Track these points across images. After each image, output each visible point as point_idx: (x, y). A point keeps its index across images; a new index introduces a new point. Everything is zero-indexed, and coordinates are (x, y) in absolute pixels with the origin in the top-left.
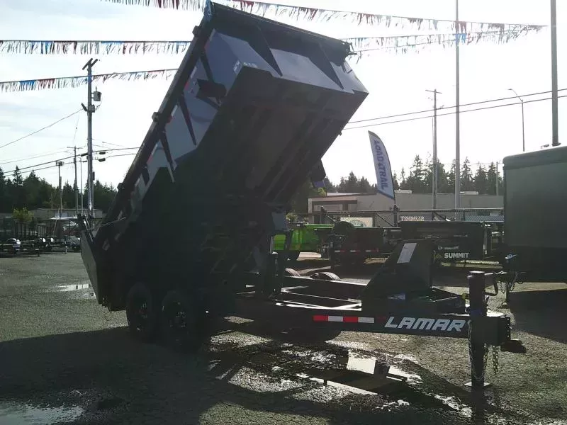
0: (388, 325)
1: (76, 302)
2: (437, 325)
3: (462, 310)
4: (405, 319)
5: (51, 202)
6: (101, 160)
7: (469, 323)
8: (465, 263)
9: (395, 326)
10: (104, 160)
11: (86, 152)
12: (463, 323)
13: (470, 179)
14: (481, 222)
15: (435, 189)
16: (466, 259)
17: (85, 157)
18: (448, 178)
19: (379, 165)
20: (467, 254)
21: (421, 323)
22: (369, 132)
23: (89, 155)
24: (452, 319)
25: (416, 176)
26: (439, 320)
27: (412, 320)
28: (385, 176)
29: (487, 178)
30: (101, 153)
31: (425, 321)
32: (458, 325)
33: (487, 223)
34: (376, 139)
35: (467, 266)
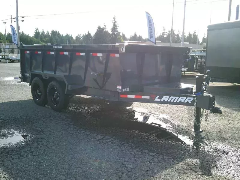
0: (156, 99)
1: (10, 85)
2: (180, 99)
3: (192, 93)
4: (164, 97)
5: (2, 40)
6: (22, 21)
7: (195, 99)
8: (184, 73)
9: (159, 100)
10: (24, 21)
11: (16, 17)
12: (192, 99)
13: (185, 37)
14: (194, 55)
15: (171, 41)
16: (186, 71)
17: (15, 19)
18: (176, 36)
19: (150, 27)
20: (187, 69)
21: (172, 99)
22: (146, 12)
23: (17, 18)
24: (187, 97)
25: (163, 34)
26: (181, 97)
27: (168, 97)
28: (152, 33)
29: (192, 37)
30: (22, 18)
31: (174, 98)
32: (190, 100)
33: (196, 55)
34: (149, 16)
35: (186, 74)
